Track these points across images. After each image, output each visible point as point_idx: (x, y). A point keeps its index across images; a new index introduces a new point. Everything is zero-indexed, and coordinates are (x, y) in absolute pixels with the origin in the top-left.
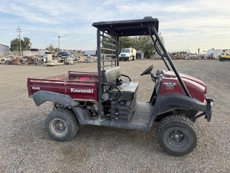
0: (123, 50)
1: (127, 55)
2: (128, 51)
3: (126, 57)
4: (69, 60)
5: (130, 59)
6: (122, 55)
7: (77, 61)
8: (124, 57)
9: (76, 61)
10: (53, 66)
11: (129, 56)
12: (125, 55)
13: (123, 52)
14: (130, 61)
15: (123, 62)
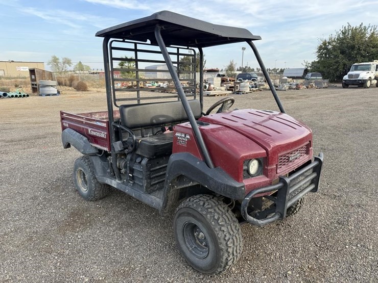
0: (357, 66)
1: (363, 75)
2: (367, 68)
3: (361, 80)
4: (244, 87)
5: (368, 84)
6: (350, 76)
7: (257, 89)
8: (356, 81)
9: (256, 87)
10: (214, 95)
11: (367, 78)
12: (358, 75)
13: (356, 68)
14: (368, 88)
15: (352, 89)
